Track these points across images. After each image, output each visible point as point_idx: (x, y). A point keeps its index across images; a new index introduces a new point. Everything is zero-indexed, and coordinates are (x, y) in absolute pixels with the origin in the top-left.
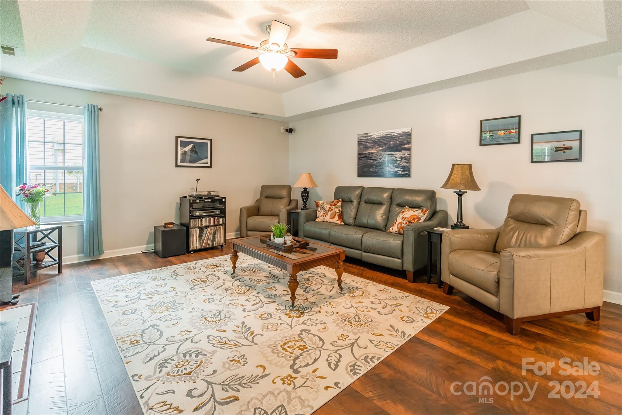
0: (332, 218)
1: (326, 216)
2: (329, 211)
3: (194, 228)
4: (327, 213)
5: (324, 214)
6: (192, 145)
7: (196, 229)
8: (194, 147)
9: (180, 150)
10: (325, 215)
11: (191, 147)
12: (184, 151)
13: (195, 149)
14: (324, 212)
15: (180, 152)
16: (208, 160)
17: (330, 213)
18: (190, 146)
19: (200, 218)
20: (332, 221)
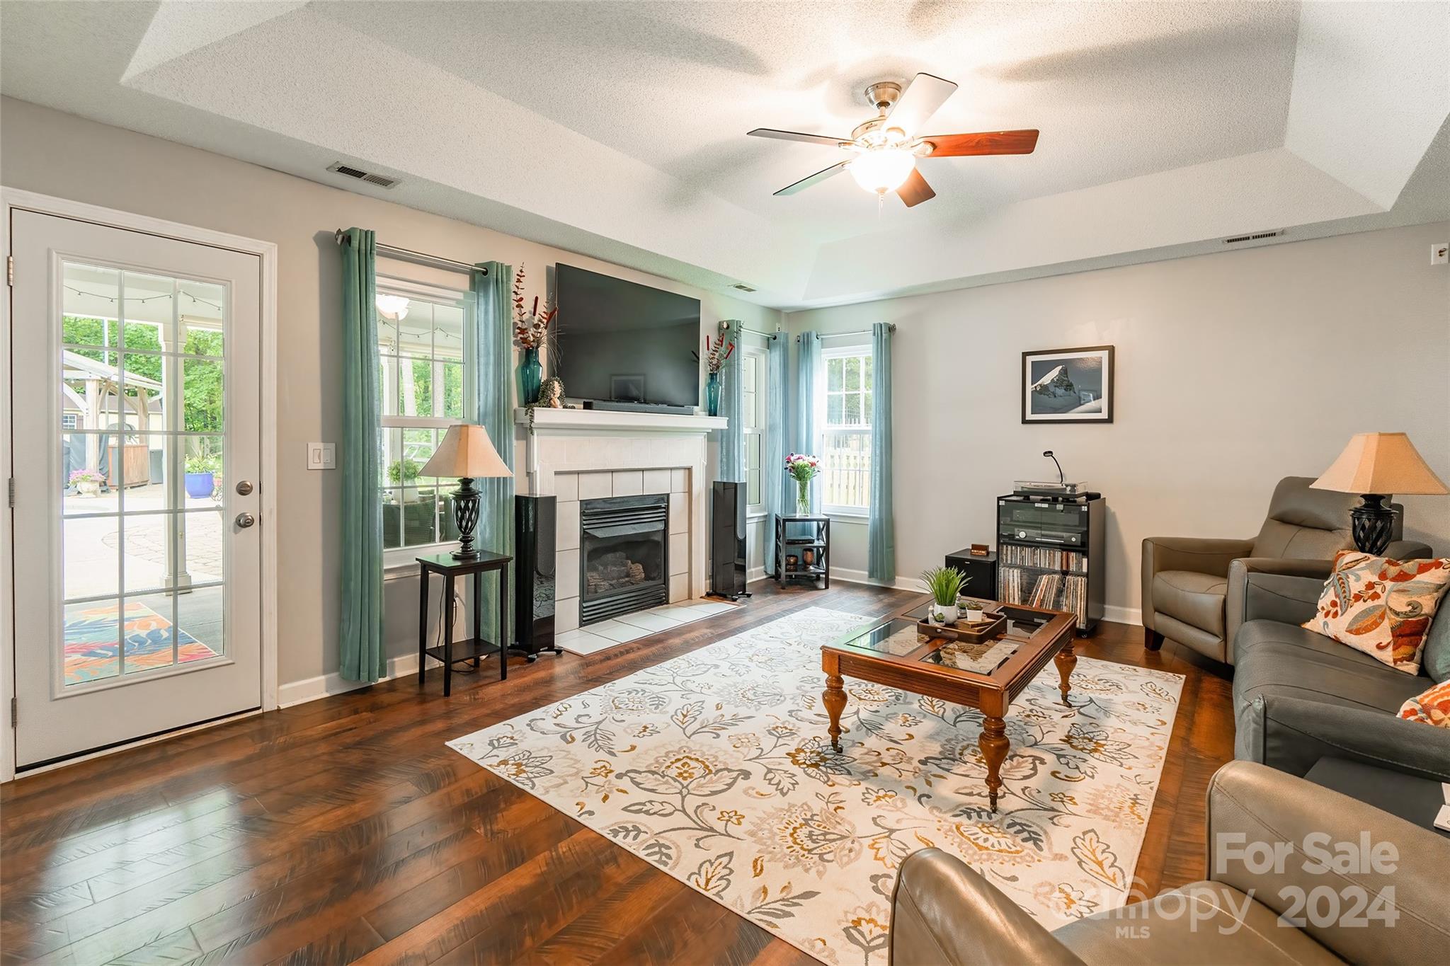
0: (1358, 632)
1: (1336, 614)
2: (1358, 597)
3: (1012, 566)
4: (1347, 604)
5: (1334, 604)
6: (1061, 367)
7: (1013, 569)
8: (1064, 372)
9: (1032, 384)
10: (1334, 610)
11: (1057, 373)
12: (1040, 385)
13: (1067, 377)
14: (1337, 596)
15: (1029, 388)
16: (1104, 402)
17: (1359, 607)
18: (1055, 373)
19: (1031, 547)
20: (1352, 640)
